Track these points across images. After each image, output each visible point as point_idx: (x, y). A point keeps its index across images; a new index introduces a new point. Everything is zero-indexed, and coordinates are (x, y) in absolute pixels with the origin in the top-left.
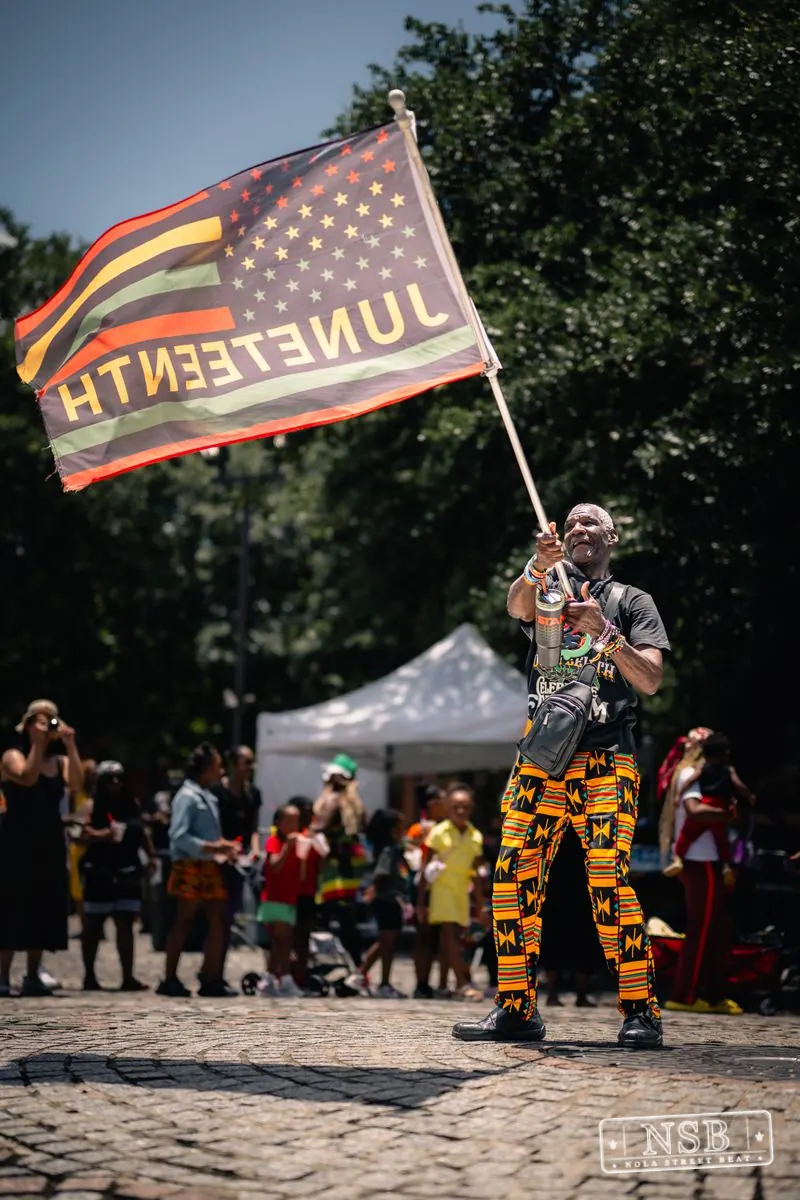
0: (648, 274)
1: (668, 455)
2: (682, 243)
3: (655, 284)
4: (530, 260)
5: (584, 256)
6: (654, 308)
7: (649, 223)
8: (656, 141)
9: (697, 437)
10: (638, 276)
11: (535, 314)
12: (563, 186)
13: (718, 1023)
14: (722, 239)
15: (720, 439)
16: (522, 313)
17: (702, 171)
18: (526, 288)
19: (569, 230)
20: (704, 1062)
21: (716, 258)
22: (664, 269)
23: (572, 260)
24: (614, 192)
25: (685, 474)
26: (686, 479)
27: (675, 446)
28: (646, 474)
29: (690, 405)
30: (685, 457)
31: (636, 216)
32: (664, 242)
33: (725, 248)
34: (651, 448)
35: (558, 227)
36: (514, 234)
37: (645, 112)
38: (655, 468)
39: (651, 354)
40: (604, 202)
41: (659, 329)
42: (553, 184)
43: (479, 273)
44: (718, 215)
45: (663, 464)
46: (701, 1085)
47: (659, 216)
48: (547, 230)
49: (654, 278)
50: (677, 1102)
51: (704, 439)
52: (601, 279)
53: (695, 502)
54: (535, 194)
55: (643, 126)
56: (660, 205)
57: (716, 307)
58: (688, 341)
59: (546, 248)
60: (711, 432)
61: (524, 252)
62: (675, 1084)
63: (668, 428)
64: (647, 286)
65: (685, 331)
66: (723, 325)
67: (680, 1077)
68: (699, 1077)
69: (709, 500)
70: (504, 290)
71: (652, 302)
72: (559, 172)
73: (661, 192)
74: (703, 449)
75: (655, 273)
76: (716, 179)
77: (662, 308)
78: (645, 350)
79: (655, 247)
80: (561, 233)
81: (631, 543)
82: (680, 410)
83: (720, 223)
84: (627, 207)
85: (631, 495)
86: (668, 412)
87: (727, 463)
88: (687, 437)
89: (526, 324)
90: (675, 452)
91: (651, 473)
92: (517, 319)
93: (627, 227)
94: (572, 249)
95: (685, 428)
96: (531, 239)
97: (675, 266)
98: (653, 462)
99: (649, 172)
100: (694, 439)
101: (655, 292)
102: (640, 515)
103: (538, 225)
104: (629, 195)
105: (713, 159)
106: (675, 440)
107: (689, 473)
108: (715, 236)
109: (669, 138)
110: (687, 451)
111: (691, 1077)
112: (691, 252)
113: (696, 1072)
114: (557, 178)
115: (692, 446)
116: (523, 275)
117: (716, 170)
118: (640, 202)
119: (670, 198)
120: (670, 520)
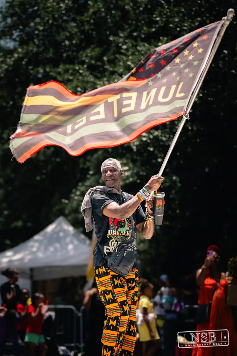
1: (142, 141)
4: (83, 63)
5: (103, 61)
7: (130, 46)
8: (132, 13)
9: (154, 133)
11: (85, 85)
12: (94, 33)
15: (163, 133)
16: (79, 84)
17: (151, 23)
18: (81, 74)
19: (97, 51)
23: (99, 63)
24: (116, 35)
25: (149, 148)
26: (149, 151)
28: (133, 149)
30: (149, 141)
31: (125, 43)
35: (93, 50)
36: (75, 53)
37: (126, 1)
38: (137, 146)
40: (111, 38)
42: (90, 32)
43: (61, 68)
45: (140, 145)
47: (135, 43)
48: (88, 51)
51: (156, 134)
52: (111, 69)
53: (154, 161)
54: (83, 37)
55: (126, 7)
56: (135, 39)
59: (88, 58)
60: (159, 131)
61: (79, 60)
69: (160, 160)
70: (72, 75)
72: (92, 27)
73: (135, 34)
74: (156, 138)
76: (157, 26)
80: (94, 52)
81: (128, 177)
84: (121, 40)
85: (127, 159)
89: (81, 89)
90: (144, 139)
91: (135, 148)
92: (77, 86)
93: (121, 48)
94: (99, 58)
96: (82, 55)
98: (135, 143)
99: (130, 25)
100: (152, 134)
102: (131, 165)
103: (84, 49)
104: (121, 35)
107: (151, 147)
109: (138, 12)
110: (150, 139)
114: (92, 30)
115: (151, 137)
116: (80, 69)
117: (157, 22)
118: (126, 38)
119: (139, 36)
120: (144, 168)
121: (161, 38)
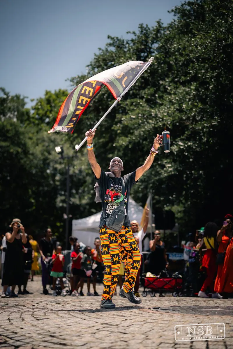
0: (173, 101)
1: (180, 148)
2: (182, 92)
3: (175, 103)
4: (142, 98)
5: (156, 97)
6: (175, 110)
7: (173, 87)
8: (174, 66)
10: (171, 101)
11: (144, 112)
12: (150, 78)
13: (197, 300)
14: (192, 91)
15: (194, 144)
16: (140, 112)
17: (186, 74)
18: (141, 105)
19: (152, 90)
20: (193, 311)
21: (191, 96)
22: (177, 100)
23: (153, 98)
24: (163, 80)
25: (184, 153)
26: (185, 155)
27: (182, 146)
28: (174, 153)
29: (185, 135)
30: (185, 149)
31: (169, 86)
32: (177, 92)
33: (194, 94)
34: (175, 146)
35: (149, 89)
36: (137, 91)
37: (171, 58)
38: (177, 151)
39: (175, 122)
40: (161, 82)
41: (176, 115)
42: (148, 78)
43: (129, 102)
44: (191, 85)
45: (179, 151)
46: (192, 317)
47: (176, 86)
48: (146, 90)
49: (175, 102)
50: (185, 322)
51: (189, 144)
52: (161, 102)
53: (187, 161)
54: (143, 81)
55: (171, 62)
56: (176, 83)
57: (192, 109)
58: (184, 118)
59: (146, 94)
60: (191, 142)
61: (140, 96)
62: (185, 317)
63: (180, 141)
64: (173, 104)
65: (184, 115)
66: (193, 114)
67: (186, 315)
68: (191, 315)
69: (191, 160)
70: (135, 106)
71: (175, 108)
72: (149, 75)
73: (176, 80)
74: (189, 146)
75: (175, 100)
76: (190, 75)
77: (177, 109)
78: (173, 121)
79: (175, 94)
80: (150, 91)
81: (171, 171)
82: (183, 136)
83: (192, 87)
84: (167, 83)
85: (170, 159)
86: (180, 137)
87: (196, 150)
88: (185, 143)
89: (141, 115)
90: (182, 147)
91: (175, 153)
92: (139, 113)
93: (167, 89)
94: (153, 95)
95: (184, 141)
96: (142, 93)
97: (180, 99)
98: (176, 150)
99: (173, 74)
100: (186, 144)
101: (175, 105)
102: (173, 164)
103: (144, 88)
104: (167, 80)
105: (189, 70)
106: (182, 144)
107: (186, 152)
108: (191, 90)
109: (178, 65)
110: (185, 147)
111: (189, 315)
112: (184, 95)
113: (190, 313)
114: (149, 76)
115: (186, 146)
116: (140, 102)
117: (190, 73)
118: (170, 82)
119: (179, 81)
120: (181, 165)
121: (192, 83)
